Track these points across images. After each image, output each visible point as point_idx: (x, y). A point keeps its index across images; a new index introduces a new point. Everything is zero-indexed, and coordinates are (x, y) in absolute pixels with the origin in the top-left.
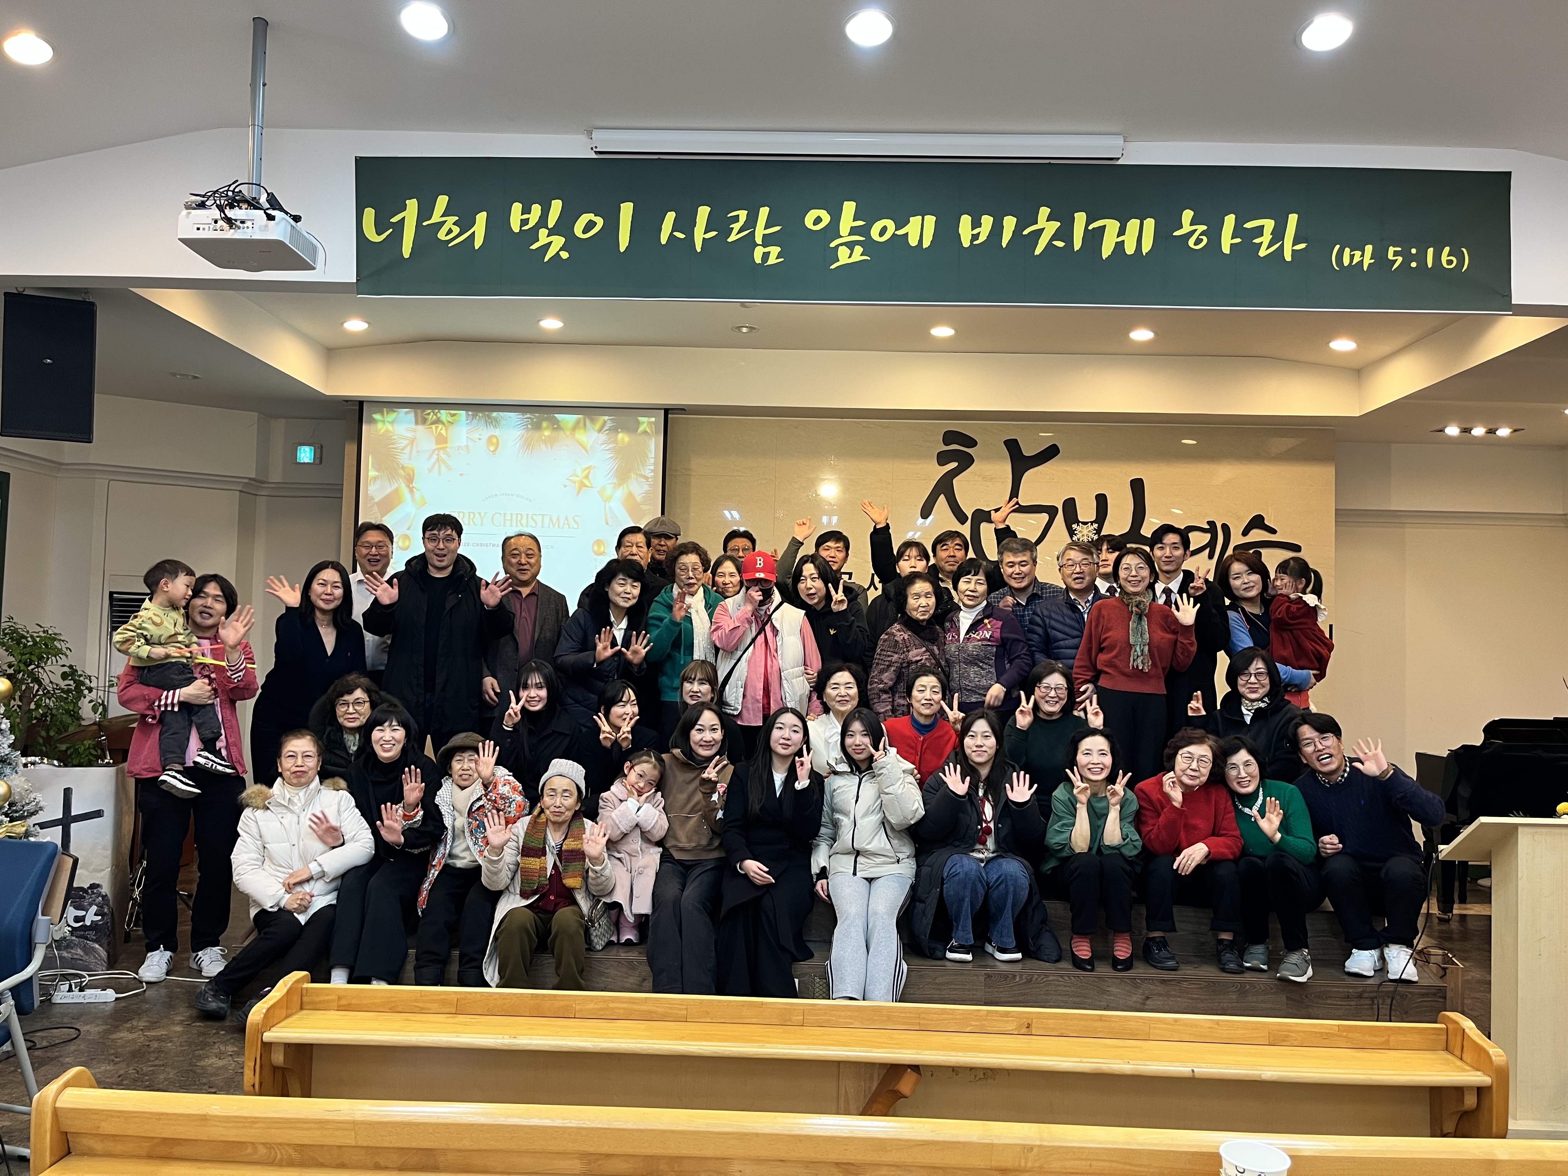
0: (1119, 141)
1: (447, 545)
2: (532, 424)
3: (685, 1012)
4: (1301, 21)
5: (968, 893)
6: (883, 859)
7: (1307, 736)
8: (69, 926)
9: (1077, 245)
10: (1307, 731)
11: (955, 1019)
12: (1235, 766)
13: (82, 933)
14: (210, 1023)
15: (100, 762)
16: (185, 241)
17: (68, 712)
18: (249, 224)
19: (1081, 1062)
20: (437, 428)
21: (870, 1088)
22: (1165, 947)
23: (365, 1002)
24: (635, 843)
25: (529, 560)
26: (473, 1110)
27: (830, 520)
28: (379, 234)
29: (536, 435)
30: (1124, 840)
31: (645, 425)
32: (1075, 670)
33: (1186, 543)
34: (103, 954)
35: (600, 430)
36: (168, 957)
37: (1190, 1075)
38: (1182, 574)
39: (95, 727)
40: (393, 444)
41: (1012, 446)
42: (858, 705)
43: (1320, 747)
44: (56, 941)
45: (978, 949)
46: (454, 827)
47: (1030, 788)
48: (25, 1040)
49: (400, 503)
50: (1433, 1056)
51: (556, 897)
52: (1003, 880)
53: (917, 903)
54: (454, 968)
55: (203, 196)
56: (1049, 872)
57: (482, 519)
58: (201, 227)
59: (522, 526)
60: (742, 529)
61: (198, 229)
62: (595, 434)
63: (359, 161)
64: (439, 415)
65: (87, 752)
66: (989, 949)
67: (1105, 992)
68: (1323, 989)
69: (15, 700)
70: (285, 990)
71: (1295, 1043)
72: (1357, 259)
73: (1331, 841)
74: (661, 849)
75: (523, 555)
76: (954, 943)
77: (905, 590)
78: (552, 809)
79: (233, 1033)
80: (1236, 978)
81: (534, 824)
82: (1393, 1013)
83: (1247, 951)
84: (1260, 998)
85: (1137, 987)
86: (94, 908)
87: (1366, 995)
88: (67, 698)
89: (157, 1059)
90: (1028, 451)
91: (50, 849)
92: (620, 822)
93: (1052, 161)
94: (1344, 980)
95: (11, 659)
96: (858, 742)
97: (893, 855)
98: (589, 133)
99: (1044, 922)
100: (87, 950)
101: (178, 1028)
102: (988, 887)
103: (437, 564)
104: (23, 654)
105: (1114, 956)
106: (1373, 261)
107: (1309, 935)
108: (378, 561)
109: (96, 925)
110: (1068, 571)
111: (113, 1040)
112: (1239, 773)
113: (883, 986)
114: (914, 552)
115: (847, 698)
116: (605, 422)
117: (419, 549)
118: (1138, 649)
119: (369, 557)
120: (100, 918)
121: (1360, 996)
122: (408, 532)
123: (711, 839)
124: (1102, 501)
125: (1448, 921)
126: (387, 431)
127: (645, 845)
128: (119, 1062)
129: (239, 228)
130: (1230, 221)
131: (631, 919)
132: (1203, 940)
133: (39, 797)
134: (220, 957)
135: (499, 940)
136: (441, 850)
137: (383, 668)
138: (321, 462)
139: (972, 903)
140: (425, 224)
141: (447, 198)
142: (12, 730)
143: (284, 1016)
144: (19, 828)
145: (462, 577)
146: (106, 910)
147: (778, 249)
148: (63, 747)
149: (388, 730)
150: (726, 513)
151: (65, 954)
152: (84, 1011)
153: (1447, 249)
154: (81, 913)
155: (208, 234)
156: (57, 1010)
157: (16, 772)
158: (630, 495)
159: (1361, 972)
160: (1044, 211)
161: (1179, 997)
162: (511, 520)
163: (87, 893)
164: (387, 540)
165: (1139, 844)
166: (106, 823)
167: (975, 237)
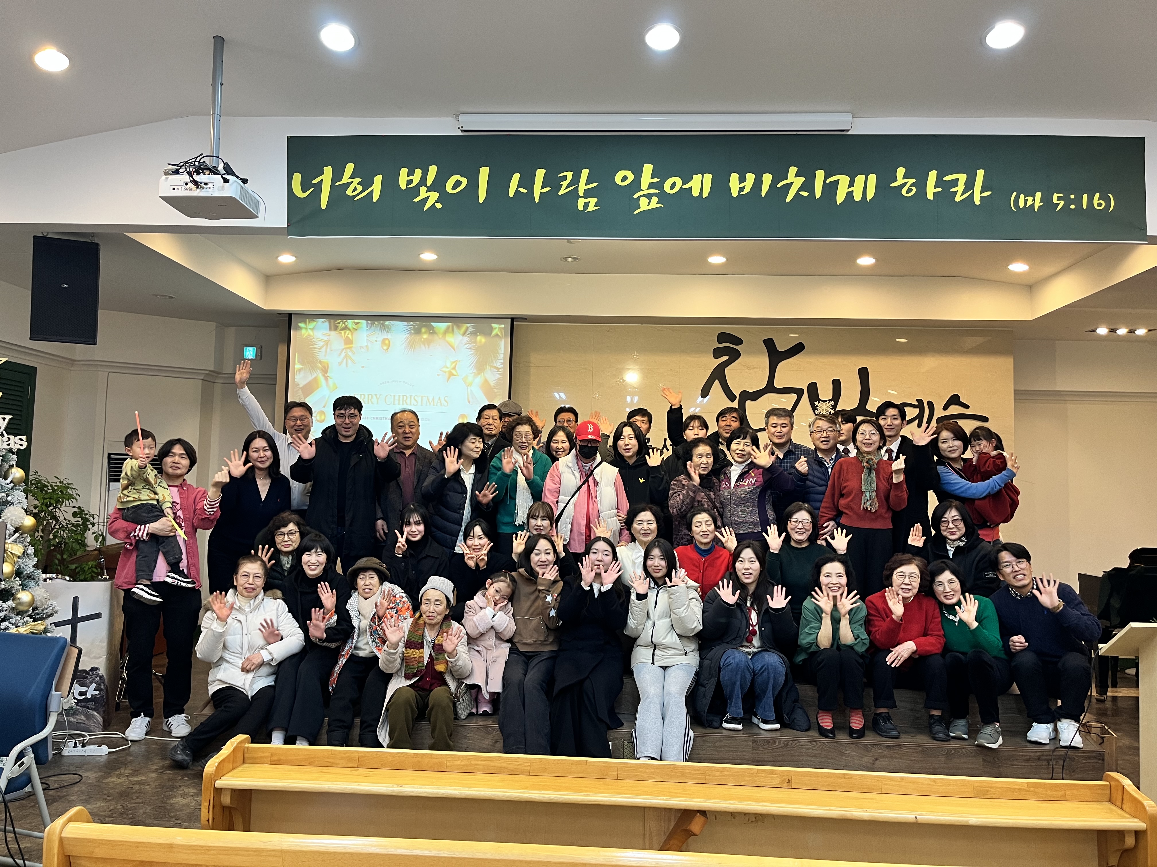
0: (849, 117)
1: (352, 420)
2: (415, 329)
3: (529, 768)
4: (986, 26)
5: (739, 678)
6: (675, 651)
7: (1006, 560)
8: (75, 698)
9: (818, 194)
10: (1006, 556)
11: (732, 775)
12: (941, 584)
13: (85, 704)
14: (177, 771)
15: (99, 577)
16: (163, 198)
17: (77, 541)
18: (210, 185)
19: (830, 810)
20: (345, 333)
21: (668, 828)
22: (889, 720)
23: (290, 758)
24: (491, 640)
25: (411, 430)
26: (371, 843)
27: (632, 399)
28: (304, 192)
29: (417, 338)
30: (856, 639)
31: (497, 330)
32: (821, 510)
33: (903, 415)
34: (100, 719)
35: (464, 334)
36: (147, 722)
37: (914, 820)
38: (900, 438)
39: (96, 552)
40: (313, 345)
41: (769, 344)
42: (657, 536)
43: (1017, 569)
44: (65, 710)
45: (746, 721)
46: (359, 627)
47: (786, 598)
48: (41, 783)
49: (318, 388)
50: (1098, 806)
51: (432, 679)
52: (765, 669)
53: (700, 687)
54: (356, 732)
55: (177, 165)
56: (801, 663)
57: (378, 399)
58: (176, 188)
59: (407, 404)
60: (567, 406)
61: (174, 189)
62: (460, 337)
63: (290, 139)
64: (346, 323)
65: (90, 570)
66: (755, 720)
67: (843, 754)
68: (1010, 753)
69: (38, 532)
70: (232, 749)
71: (994, 796)
72: (1029, 203)
73: (1018, 641)
74: (509, 645)
75: (407, 426)
76: (728, 715)
77: (691, 450)
78: (428, 614)
79: (194, 779)
80: (945, 745)
81: (415, 624)
82: (1064, 772)
83: (952, 725)
84: (963, 760)
85: (867, 750)
86: (94, 685)
87: (1043, 758)
88: (76, 531)
89: (138, 798)
90: (781, 347)
91: (62, 641)
92: (479, 624)
93: (799, 133)
94: (1026, 746)
95: (36, 502)
96: (656, 564)
97: (682, 648)
98: (457, 117)
99: (796, 701)
100: (88, 717)
101: (154, 775)
102: (754, 674)
103: (344, 433)
104: (44, 499)
105: (850, 727)
106: (1041, 204)
107: (1000, 712)
108: (302, 429)
109: (95, 698)
110: (817, 436)
111: (106, 783)
112: (945, 589)
113: (676, 748)
114: (696, 423)
115: (649, 532)
116: (467, 328)
117: (330, 421)
118: (868, 495)
119: (296, 428)
120: (98, 692)
121: (1039, 759)
122: (323, 409)
123: (547, 636)
124: (837, 385)
125: (1103, 701)
126: (309, 335)
127: (498, 642)
128: (110, 800)
129: (203, 188)
130: (933, 175)
131: (487, 697)
132: (918, 715)
133: (55, 603)
134: (185, 722)
135: (390, 711)
136: (349, 644)
137: (306, 508)
138: (261, 359)
139: (741, 686)
140: (337, 184)
141: (353, 165)
142: (36, 554)
143: (231, 767)
144: (40, 626)
145: (363, 441)
146: (102, 687)
147: (596, 200)
148: (73, 567)
149: (314, 555)
150: (556, 394)
151: (72, 719)
152: (84, 762)
153: (1097, 195)
154: (84, 689)
155: (181, 193)
156: (65, 760)
157: (38, 585)
158: (486, 381)
159: (1039, 740)
160: (793, 170)
161: (901, 759)
162: (399, 400)
163: (89, 674)
164: (307, 414)
165: (867, 642)
166: (104, 622)
167: (742, 189)
